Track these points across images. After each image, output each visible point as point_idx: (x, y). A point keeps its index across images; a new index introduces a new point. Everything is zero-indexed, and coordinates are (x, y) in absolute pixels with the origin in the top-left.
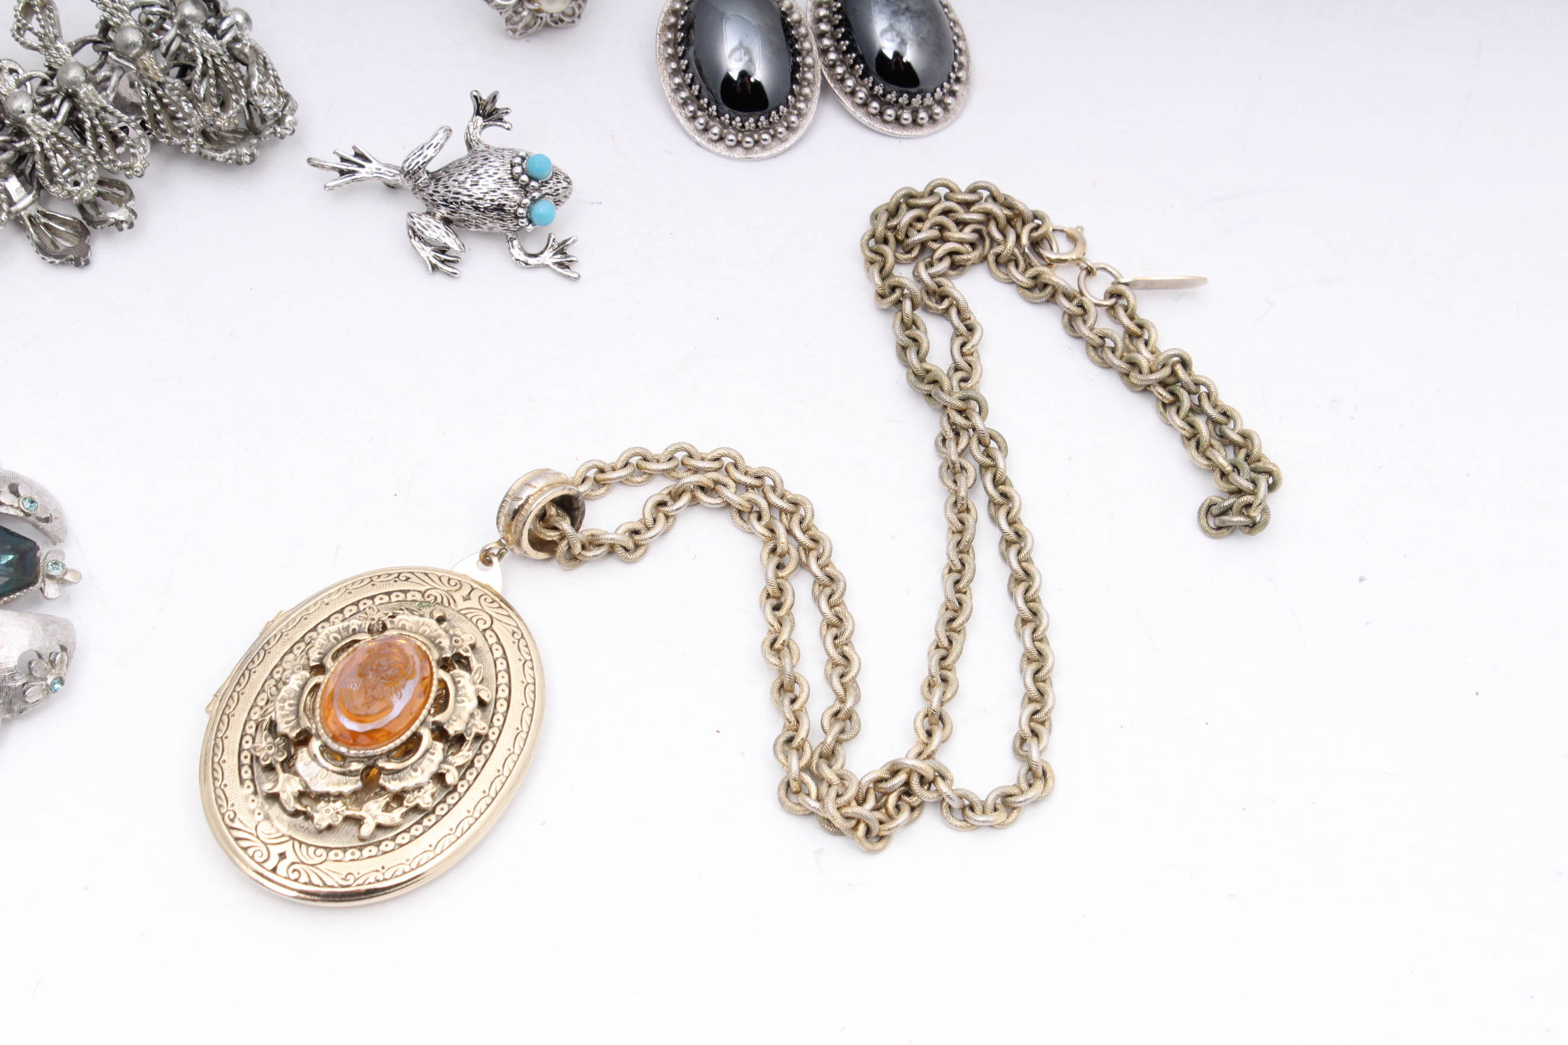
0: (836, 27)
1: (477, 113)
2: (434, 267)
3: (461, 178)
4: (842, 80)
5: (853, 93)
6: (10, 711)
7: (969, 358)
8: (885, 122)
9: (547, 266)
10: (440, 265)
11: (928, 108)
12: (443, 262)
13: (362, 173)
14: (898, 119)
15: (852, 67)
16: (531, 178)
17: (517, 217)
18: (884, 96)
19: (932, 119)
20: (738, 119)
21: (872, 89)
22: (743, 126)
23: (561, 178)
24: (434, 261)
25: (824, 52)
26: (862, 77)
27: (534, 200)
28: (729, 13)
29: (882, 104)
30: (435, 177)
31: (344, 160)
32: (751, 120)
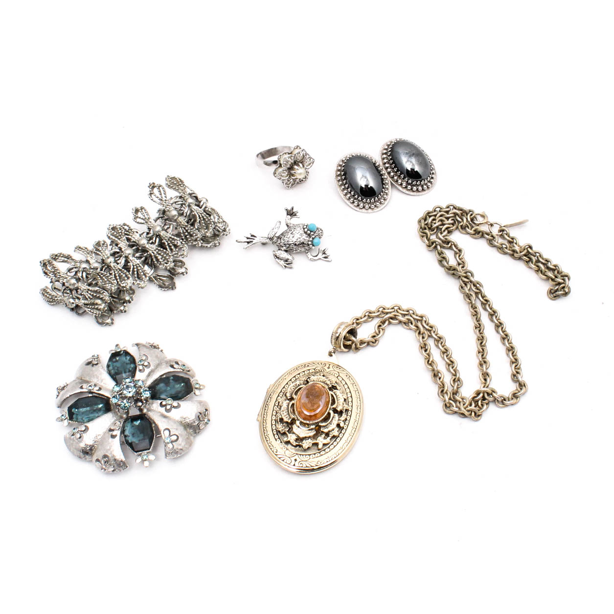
0: (391, 164)
1: (288, 215)
2: (285, 266)
3: (288, 236)
4: (397, 181)
5: (401, 184)
6: (195, 433)
7: (462, 260)
8: (413, 191)
9: (320, 259)
10: (287, 265)
11: (426, 184)
12: (288, 264)
13: (254, 241)
14: (417, 190)
15: (400, 176)
16: (311, 232)
17: (309, 245)
18: (412, 183)
19: (428, 188)
20: (368, 200)
21: (407, 182)
22: (370, 202)
23: (319, 229)
24: (285, 265)
25: (389, 173)
26: (403, 179)
27: (313, 239)
28: (357, 167)
29: (411, 186)
30: (279, 238)
31: (248, 238)
32: (373, 199)
